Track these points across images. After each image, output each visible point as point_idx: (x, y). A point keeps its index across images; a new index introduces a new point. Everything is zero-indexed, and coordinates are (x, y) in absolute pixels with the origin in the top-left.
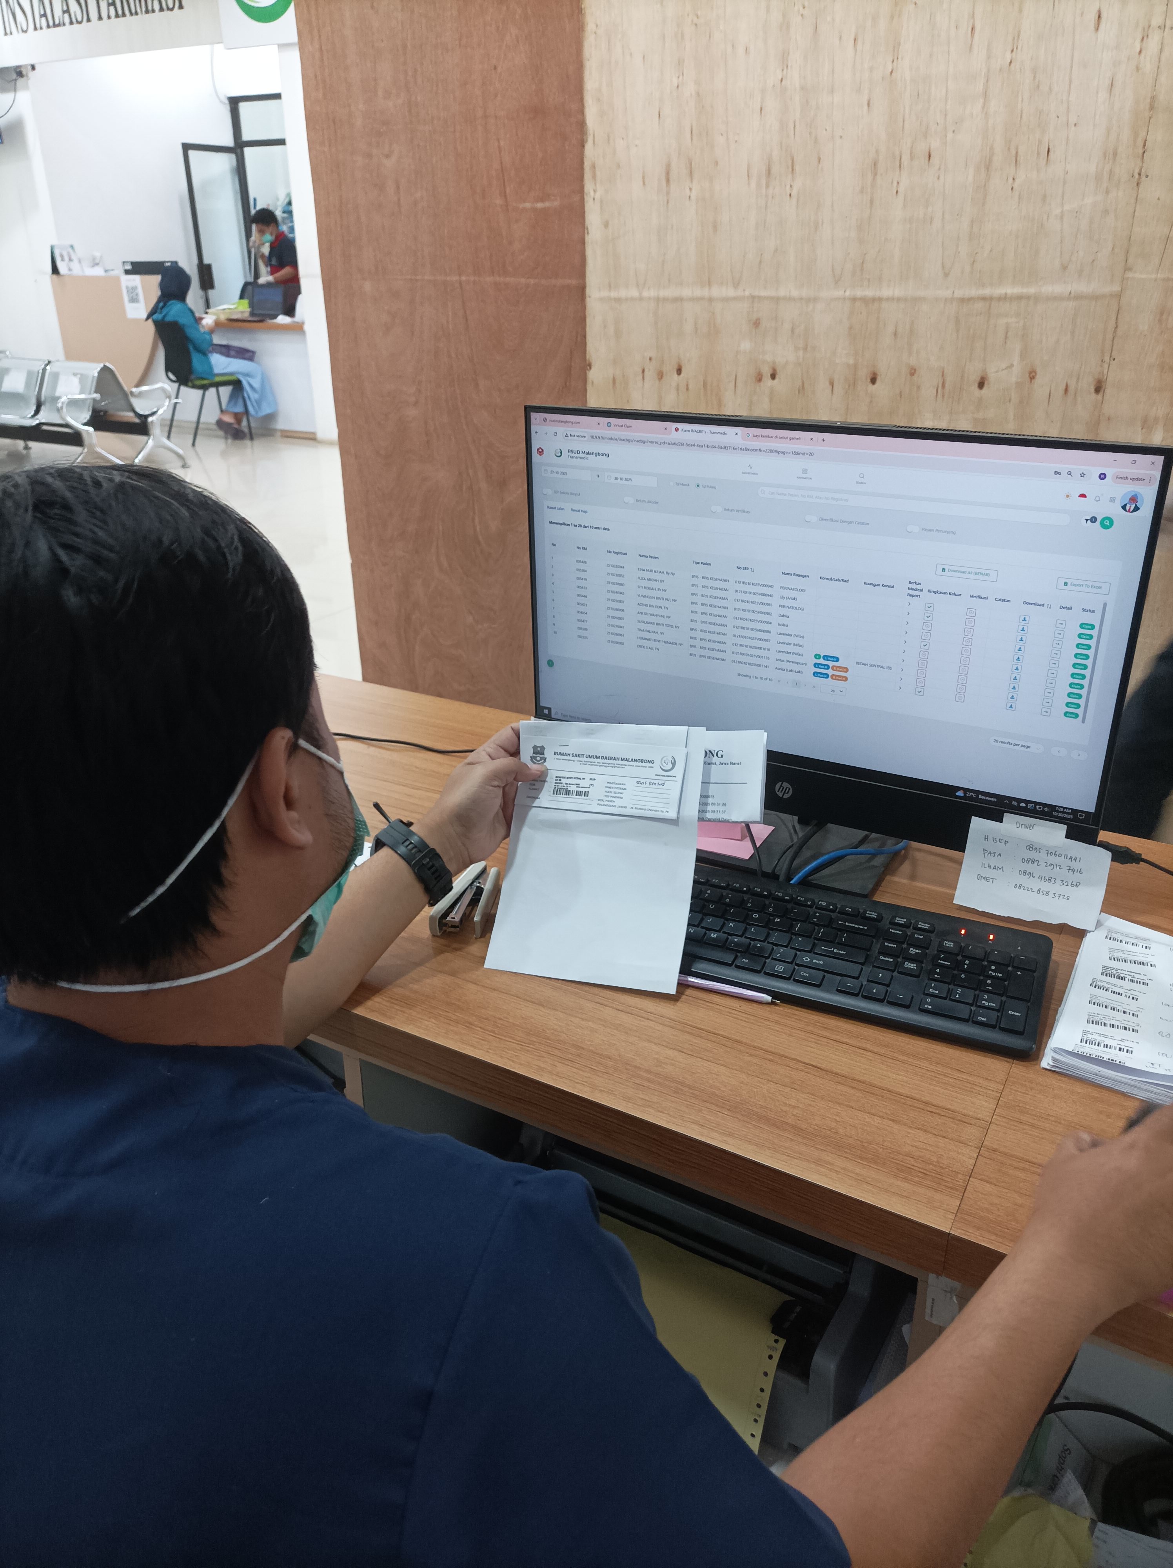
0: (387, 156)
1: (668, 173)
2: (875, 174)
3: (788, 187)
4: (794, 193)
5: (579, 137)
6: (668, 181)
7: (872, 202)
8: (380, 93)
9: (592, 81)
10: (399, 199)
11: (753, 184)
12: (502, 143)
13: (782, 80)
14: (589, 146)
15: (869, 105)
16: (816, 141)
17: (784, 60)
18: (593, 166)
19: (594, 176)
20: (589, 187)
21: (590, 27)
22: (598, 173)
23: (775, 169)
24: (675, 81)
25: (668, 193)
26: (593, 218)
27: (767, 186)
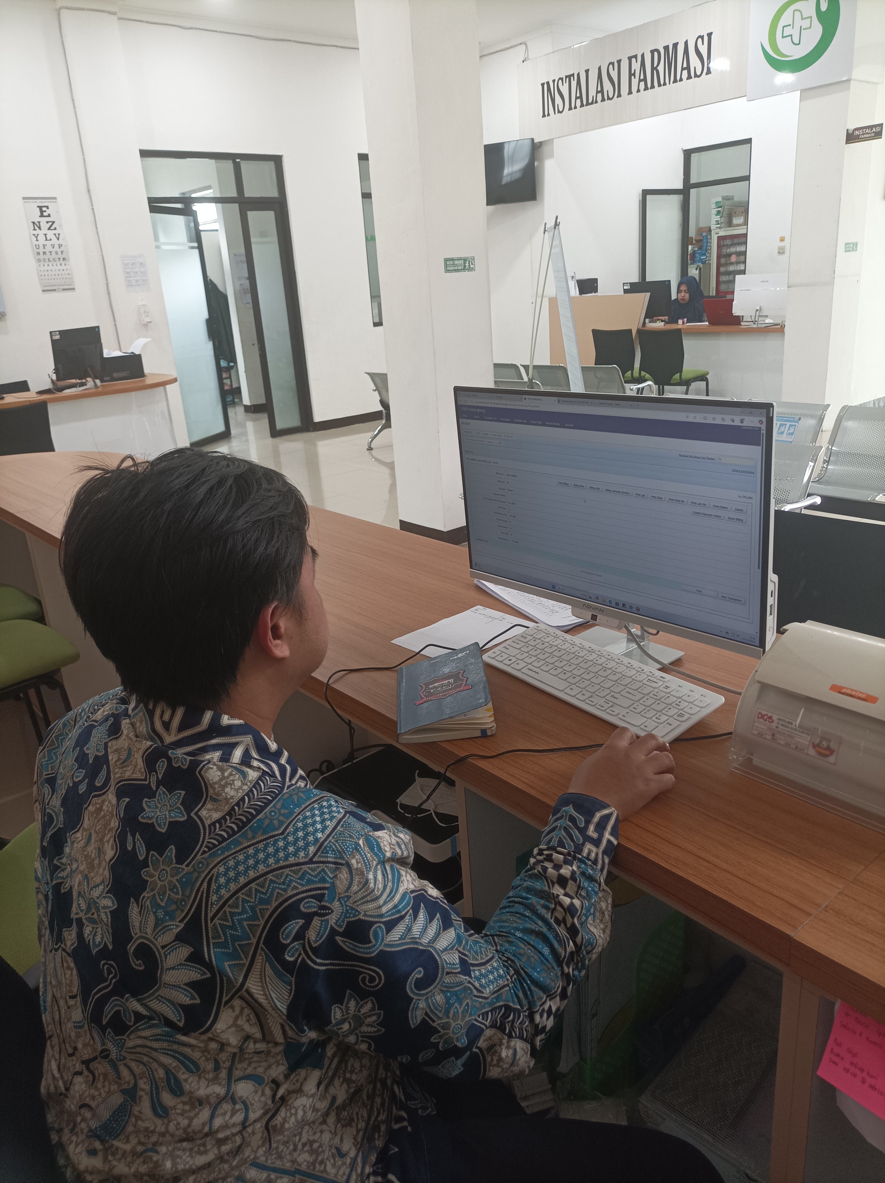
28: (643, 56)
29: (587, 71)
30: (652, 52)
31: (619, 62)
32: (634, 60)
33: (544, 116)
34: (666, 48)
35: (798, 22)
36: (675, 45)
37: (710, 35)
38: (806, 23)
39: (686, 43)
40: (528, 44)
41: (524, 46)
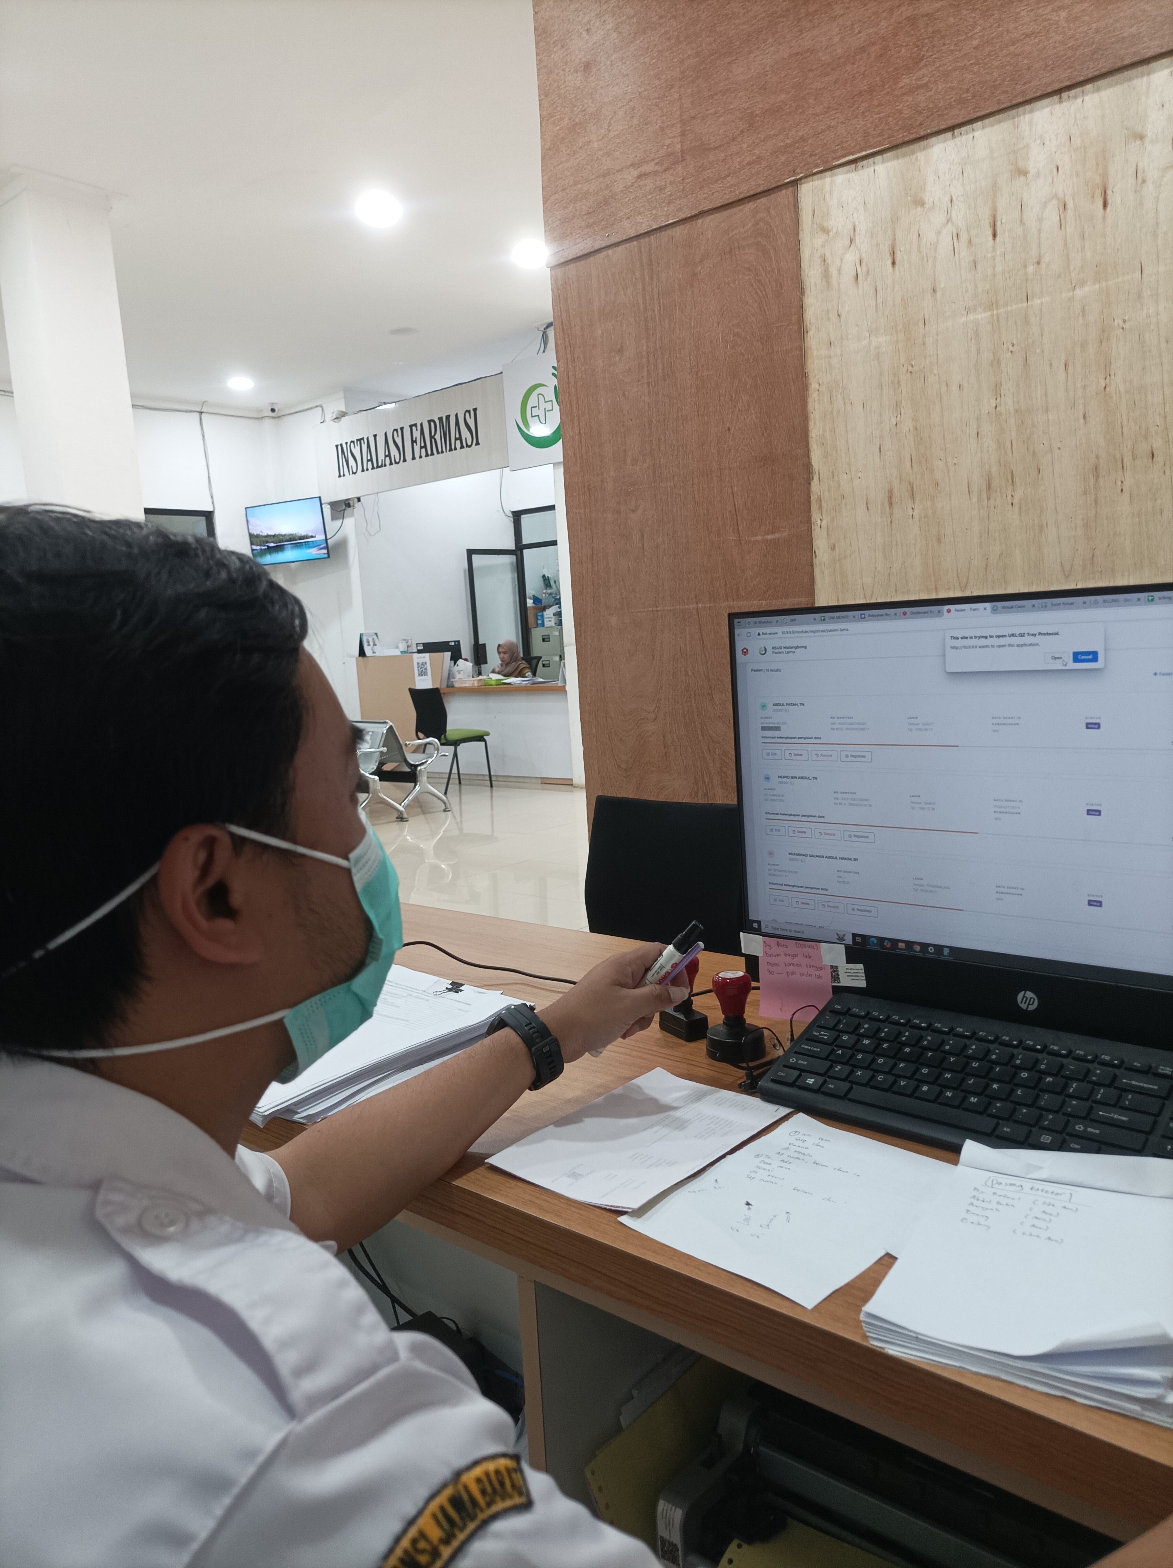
0: (633, 511)
1: (890, 498)
2: (1098, 477)
3: (1009, 497)
4: (1015, 502)
5: (805, 476)
6: (891, 504)
7: (1096, 501)
8: (629, 461)
9: (816, 429)
10: (643, 545)
11: (975, 499)
12: (735, 489)
13: (996, 407)
14: (815, 483)
15: (1085, 417)
16: (1034, 454)
17: (997, 390)
18: (820, 499)
19: (820, 508)
20: (816, 516)
21: (814, 385)
22: (824, 505)
23: (995, 483)
24: (894, 421)
25: (891, 515)
26: (820, 543)
27: (989, 499)
28: (421, 425)
29: (375, 436)
30: (429, 422)
31: (402, 429)
32: (414, 428)
33: (340, 476)
34: (440, 419)
35: (543, 405)
36: (448, 417)
37: (475, 410)
38: (548, 406)
39: (456, 416)
40: (324, 406)
41: (320, 409)
